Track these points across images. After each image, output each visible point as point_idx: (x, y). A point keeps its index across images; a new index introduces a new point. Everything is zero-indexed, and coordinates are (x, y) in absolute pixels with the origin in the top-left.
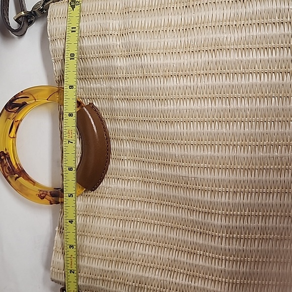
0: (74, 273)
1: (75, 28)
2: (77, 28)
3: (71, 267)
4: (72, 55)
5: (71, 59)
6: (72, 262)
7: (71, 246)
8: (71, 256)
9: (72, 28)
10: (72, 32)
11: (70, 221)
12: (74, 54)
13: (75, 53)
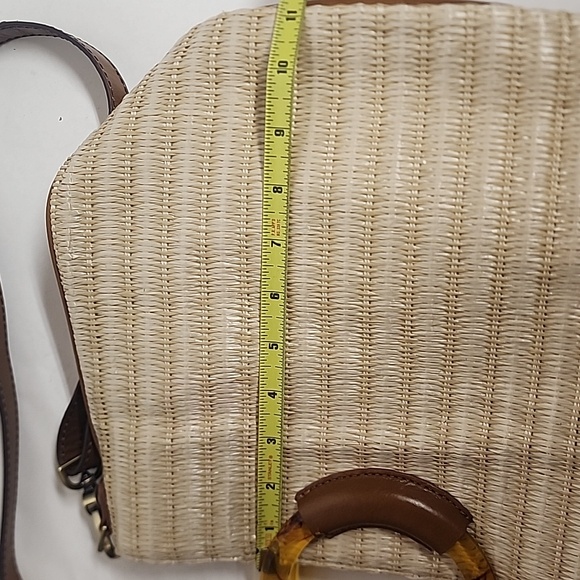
0: (273, 488)
1: (295, 12)
2: (299, 13)
3: (270, 478)
4: (283, 64)
5: (279, 72)
6: (270, 468)
7: (271, 440)
8: (271, 457)
9: (289, 12)
10: (288, 19)
11: (269, 394)
12: (286, 62)
13: (289, 60)
